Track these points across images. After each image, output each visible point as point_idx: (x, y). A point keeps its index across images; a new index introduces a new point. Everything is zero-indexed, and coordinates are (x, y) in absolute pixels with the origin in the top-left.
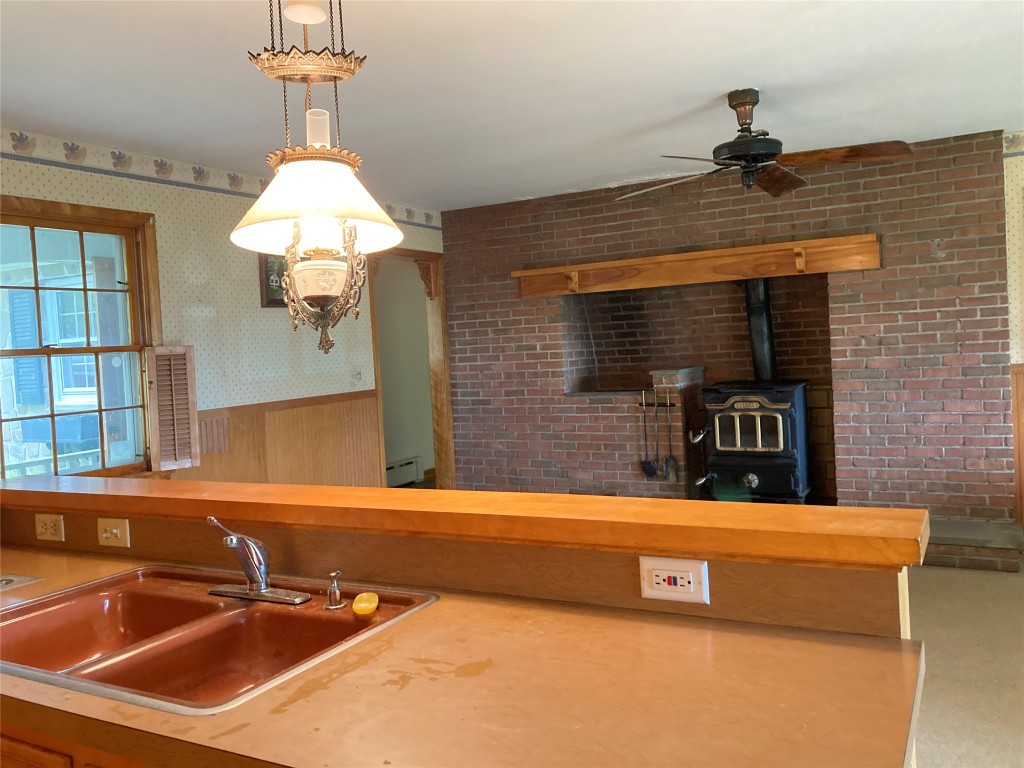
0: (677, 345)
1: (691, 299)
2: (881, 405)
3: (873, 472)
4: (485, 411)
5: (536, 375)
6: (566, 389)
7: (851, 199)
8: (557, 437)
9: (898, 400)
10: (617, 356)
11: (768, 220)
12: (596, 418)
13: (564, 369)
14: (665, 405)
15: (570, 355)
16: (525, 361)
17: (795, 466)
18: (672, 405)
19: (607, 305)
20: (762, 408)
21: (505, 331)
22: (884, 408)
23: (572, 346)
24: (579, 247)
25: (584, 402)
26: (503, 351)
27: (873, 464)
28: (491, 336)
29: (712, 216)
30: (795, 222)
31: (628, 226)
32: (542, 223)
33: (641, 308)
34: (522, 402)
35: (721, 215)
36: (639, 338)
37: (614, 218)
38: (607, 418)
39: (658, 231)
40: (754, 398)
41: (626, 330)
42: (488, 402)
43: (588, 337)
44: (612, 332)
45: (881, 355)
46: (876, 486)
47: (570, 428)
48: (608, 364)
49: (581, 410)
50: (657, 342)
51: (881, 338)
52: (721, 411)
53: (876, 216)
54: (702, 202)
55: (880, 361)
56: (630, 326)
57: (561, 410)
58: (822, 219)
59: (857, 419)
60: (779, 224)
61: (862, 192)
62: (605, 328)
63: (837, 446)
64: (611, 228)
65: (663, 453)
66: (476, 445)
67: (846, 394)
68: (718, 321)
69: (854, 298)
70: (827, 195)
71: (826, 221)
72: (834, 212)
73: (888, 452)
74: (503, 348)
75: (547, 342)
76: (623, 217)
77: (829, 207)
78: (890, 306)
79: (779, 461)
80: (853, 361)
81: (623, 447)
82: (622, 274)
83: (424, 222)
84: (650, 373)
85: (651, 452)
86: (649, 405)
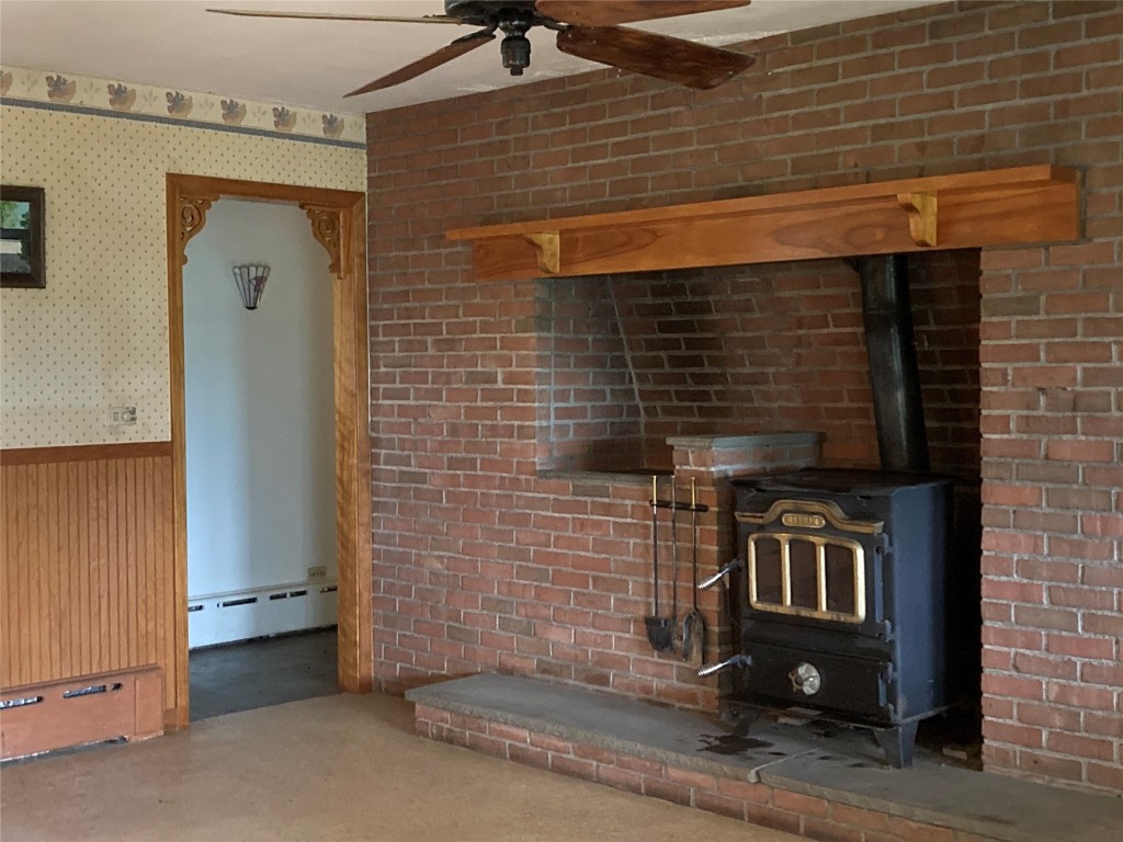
0: (772, 387)
1: (788, 294)
2: (1071, 543)
3: (1050, 687)
4: (419, 494)
5: (494, 431)
6: (539, 460)
7: (1030, 89)
8: (521, 554)
9: (1105, 532)
10: (676, 403)
11: (880, 132)
12: (583, 524)
13: (536, 423)
14: (684, 506)
15: (562, 396)
16: (479, 404)
17: (889, 658)
18: (702, 508)
19: (649, 300)
20: (829, 528)
21: (450, 344)
22: (1078, 549)
23: (563, 378)
24: (566, 185)
25: (564, 491)
26: (448, 382)
27: (1053, 670)
28: (431, 351)
29: (781, 125)
30: (927, 138)
31: (643, 145)
32: (511, 137)
33: (704, 308)
34: (472, 481)
35: (798, 122)
36: (707, 370)
37: (621, 128)
38: (597, 525)
39: (691, 154)
40: (816, 507)
41: (684, 352)
42: (421, 478)
43: (620, 362)
44: (662, 354)
45: (1074, 432)
46: (1058, 721)
47: (543, 539)
48: (661, 418)
49: (560, 506)
50: (738, 379)
51: (1077, 395)
52: (761, 528)
53: (1076, 126)
54: (766, 95)
55: (1074, 444)
56: (691, 344)
57: (531, 504)
58: (976, 132)
59: (1026, 569)
60: (896, 143)
61: (1052, 71)
62: (651, 345)
63: (987, 623)
64: (620, 148)
65: (685, 605)
66: (404, 558)
67: (1006, 512)
68: (838, 340)
69: (1027, 305)
70: (986, 81)
71: (983, 136)
72: (999, 116)
73: (1082, 647)
74: (448, 375)
75: (514, 369)
76: (638, 125)
77: (989, 107)
78: (1096, 326)
79: (861, 643)
80: (1022, 442)
81: (621, 586)
82: (629, 240)
83: (321, 134)
84: (670, 441)
85: (664, 601)
86: (662, 504)
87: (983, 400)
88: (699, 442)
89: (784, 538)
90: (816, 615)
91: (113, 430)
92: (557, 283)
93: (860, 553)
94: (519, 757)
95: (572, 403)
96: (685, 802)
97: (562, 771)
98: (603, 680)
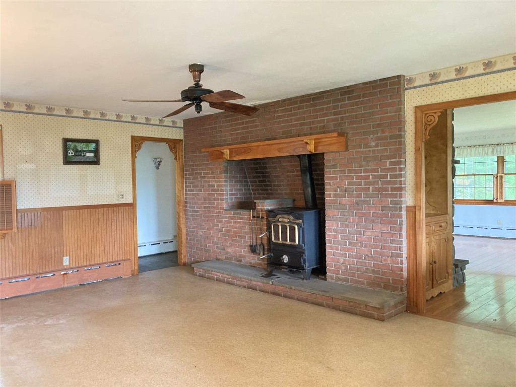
0: (282, 187)
1: (285, 164)
2: (345, 224)
3: (341, 260)
4: (197, 216)
5: (214, 199)
6: (225, 206)
7: (335, 114)
8: (221, 230)
9: (353, 222)
10: (260, 192)
11: (301, 124)
12: (235, 222)
13: (224, 197)
14: (258, 217)
15: (231, 190)
16: (211, 192)
17: (304, 253)
18: (263, 218)
19: (253, 166)
20: (290, 222)
21: (204, 178)
22: (347, 226)
23: (231, 186)
24: (230, 137)
25: (230, 214)
26: (203, 187)
27: (342, 255)
28: (199, 179)
29: (279, 123)
30: (312, 126)
31: (247, 127)
32: (217, 125)
33: (265, 168)
34: (209, 212)
35: (283, 122)
36: (267, 183)
37: (243, 123)
38: (239, 222)
39: (259, 130)
40: (286, 216)
41: (262, 179)
42: (197, 211)
43: (247, 182)
44: (256, 179)
45: (345, 197)
46: (343, 268)
47: (226, 226)
48: (257, 196)
49: (230, 218)
50: (275, 186)
51: (346, 188)
52: (275, 222)
53: (345, 123)
54: (275, 115)
55: (345, 200)
56: (263, 177)
57: (223, 217)
58: (323, 124)
59: (336, 231)
60: (305, 127)
61: (340, 110)
62: (254, 177)
63: (327, 244)
64: (243, 129)
65: (259, 242)
66: (193, 232)
67: (331, 217)
68: (297, 176)
69: (335, 166)
70: (325, 112)
71: (324, 126)
72: (328, 121)
73: (348, 250)
74: (203, 185)
75: (219, 183)
76: (247, 122)
77: (326, 118)
78: (350, 171)
79: (298, 250)
80: (334, 200)
81: (244, 237)
82: (245, 151)
83: (171, 125)
84: (255, 201)
85: (254, 241)
86: (254, 217)
87: (325, 190)
88: (262, 201)
89: (279, 224)
90: (287, 243)
91: (118, 200)
92: (229, 162)
93: (296, 227)
94: (218, 280)
95: (233, 192)
96: (256, 290)
97: (229, 283)
98: (240, 261)
